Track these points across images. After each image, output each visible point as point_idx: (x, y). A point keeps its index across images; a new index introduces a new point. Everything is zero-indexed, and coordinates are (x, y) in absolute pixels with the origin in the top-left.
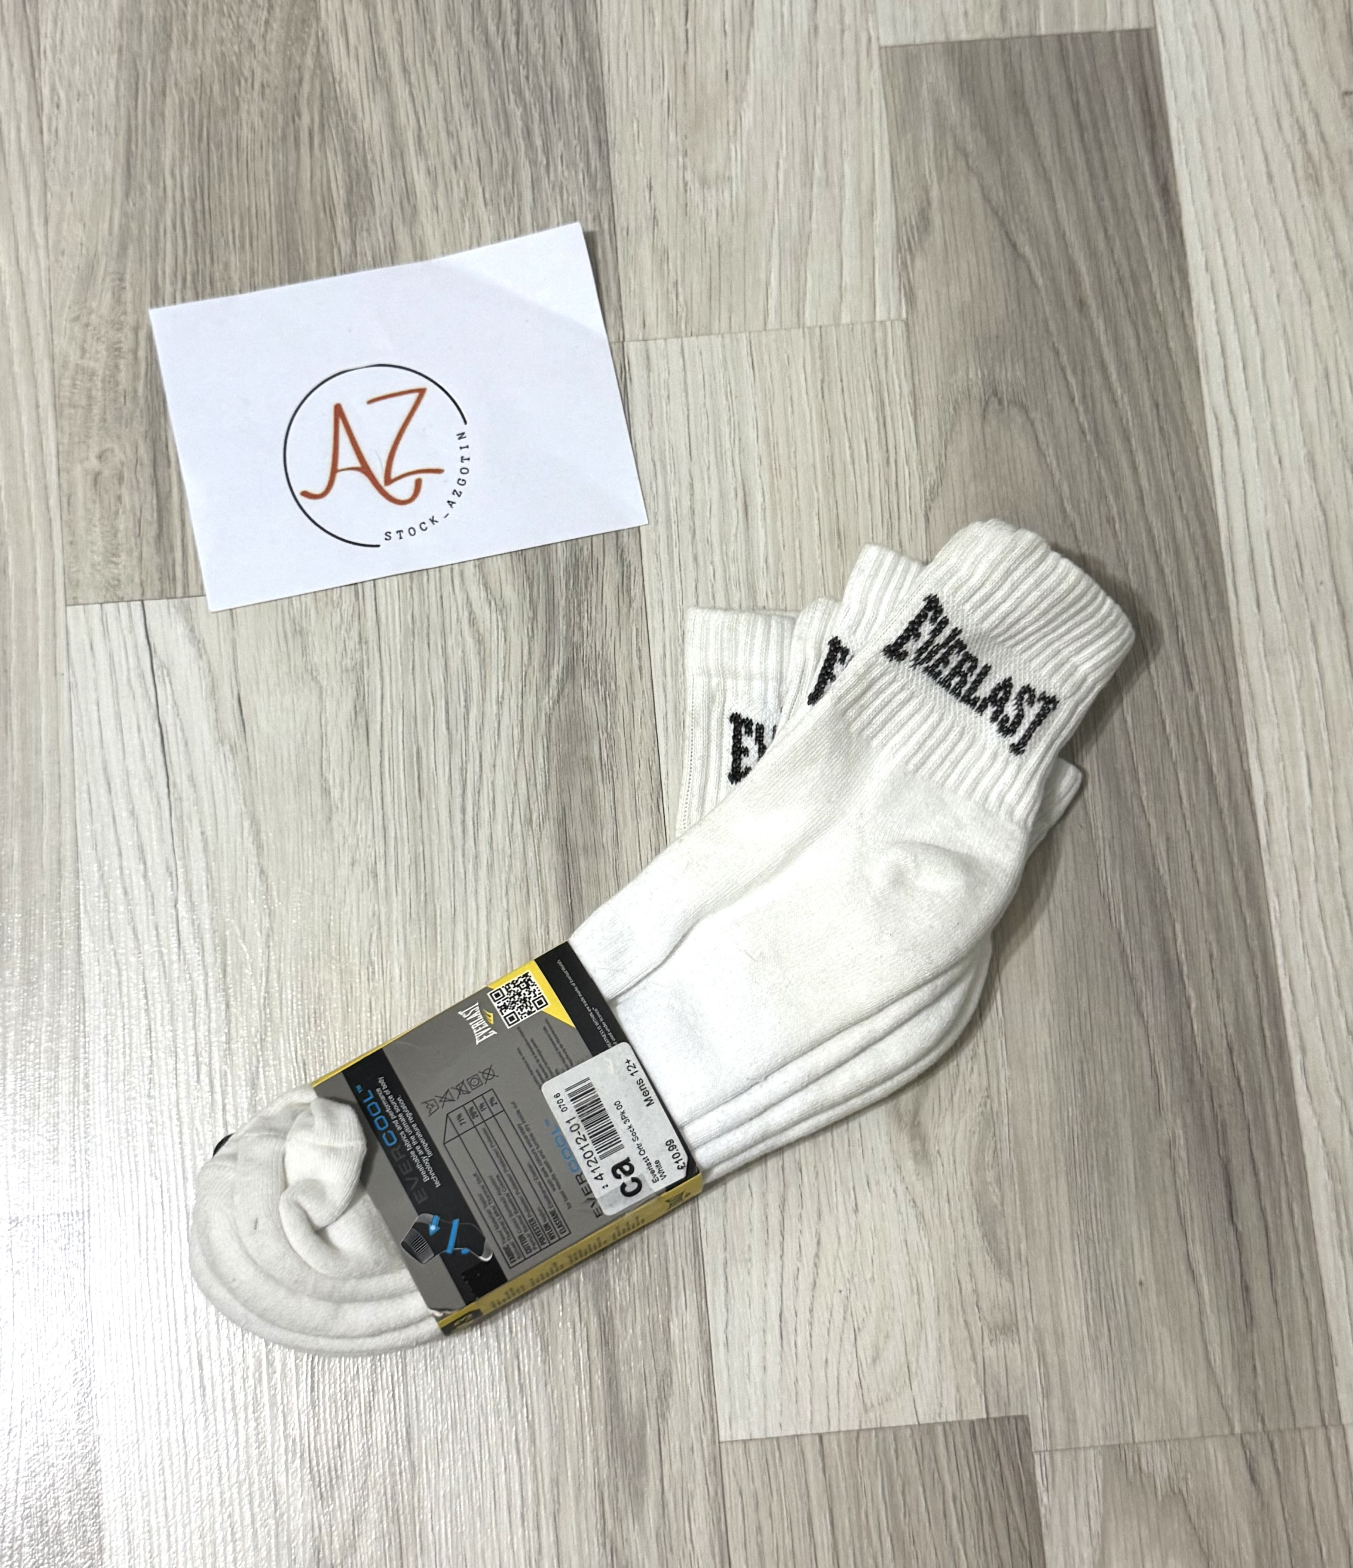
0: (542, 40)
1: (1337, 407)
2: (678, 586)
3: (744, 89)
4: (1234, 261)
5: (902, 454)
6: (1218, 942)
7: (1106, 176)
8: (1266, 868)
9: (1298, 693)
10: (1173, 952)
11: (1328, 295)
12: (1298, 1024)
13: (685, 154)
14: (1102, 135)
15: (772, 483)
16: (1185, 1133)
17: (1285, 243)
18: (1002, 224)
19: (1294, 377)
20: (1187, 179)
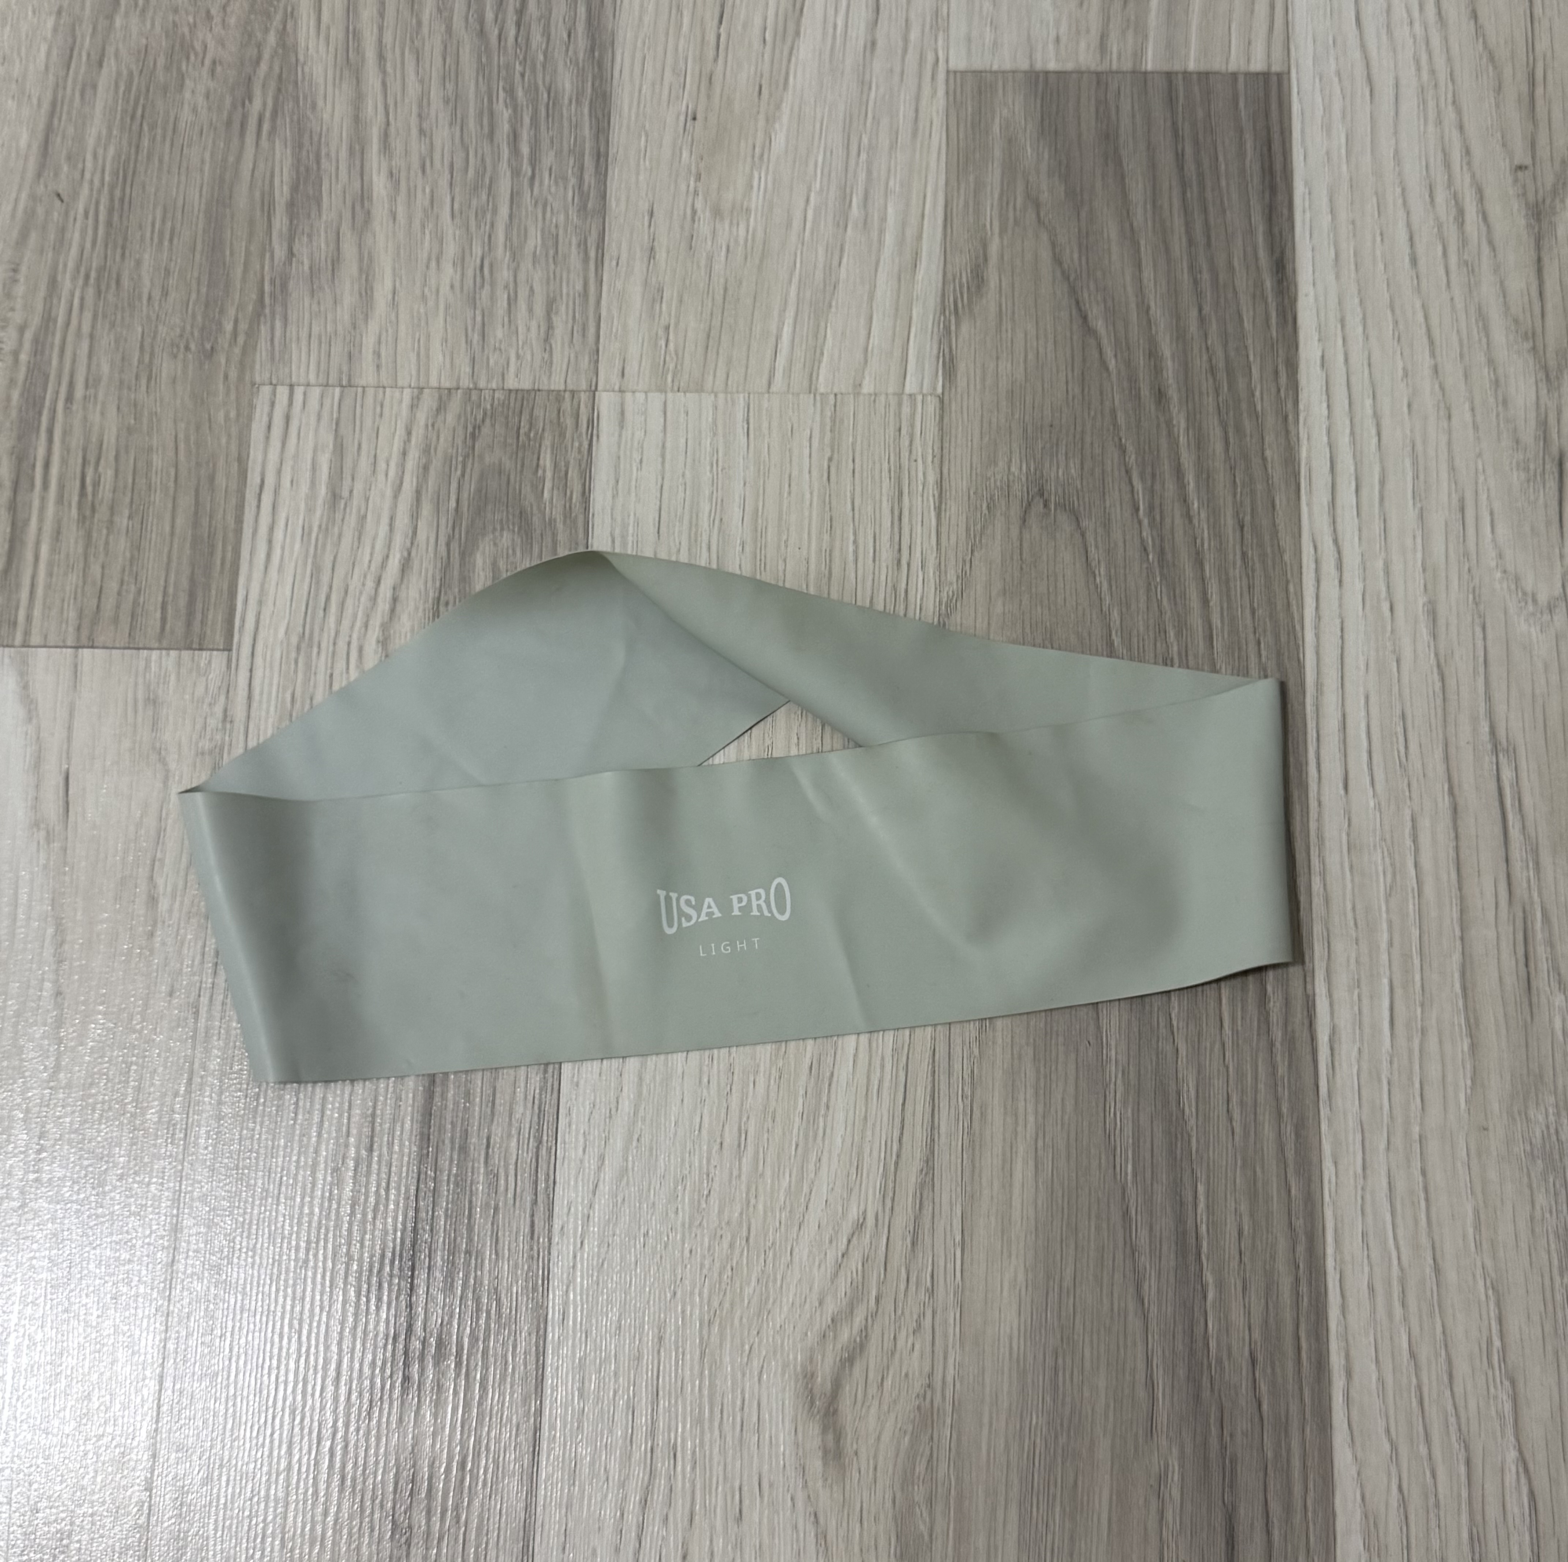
0: (547, 34)
1: (1473, 548)
3: (778, 107)
4: (1358, 358)
5: (917, 555)
6: (1252, 1215)
7: (1209, 244)
8: (1324, 1127)
9: (1387, 902)
10: (1190, 1223)
11: (1473, 410)
12: (1345, 1337)
13: (698, 177)
14: (1209, 195)
16: (1182, 1466)
17: (1425, 340)
18: (1073, 291)
19: (1419, 505)
20: (1309, 254)
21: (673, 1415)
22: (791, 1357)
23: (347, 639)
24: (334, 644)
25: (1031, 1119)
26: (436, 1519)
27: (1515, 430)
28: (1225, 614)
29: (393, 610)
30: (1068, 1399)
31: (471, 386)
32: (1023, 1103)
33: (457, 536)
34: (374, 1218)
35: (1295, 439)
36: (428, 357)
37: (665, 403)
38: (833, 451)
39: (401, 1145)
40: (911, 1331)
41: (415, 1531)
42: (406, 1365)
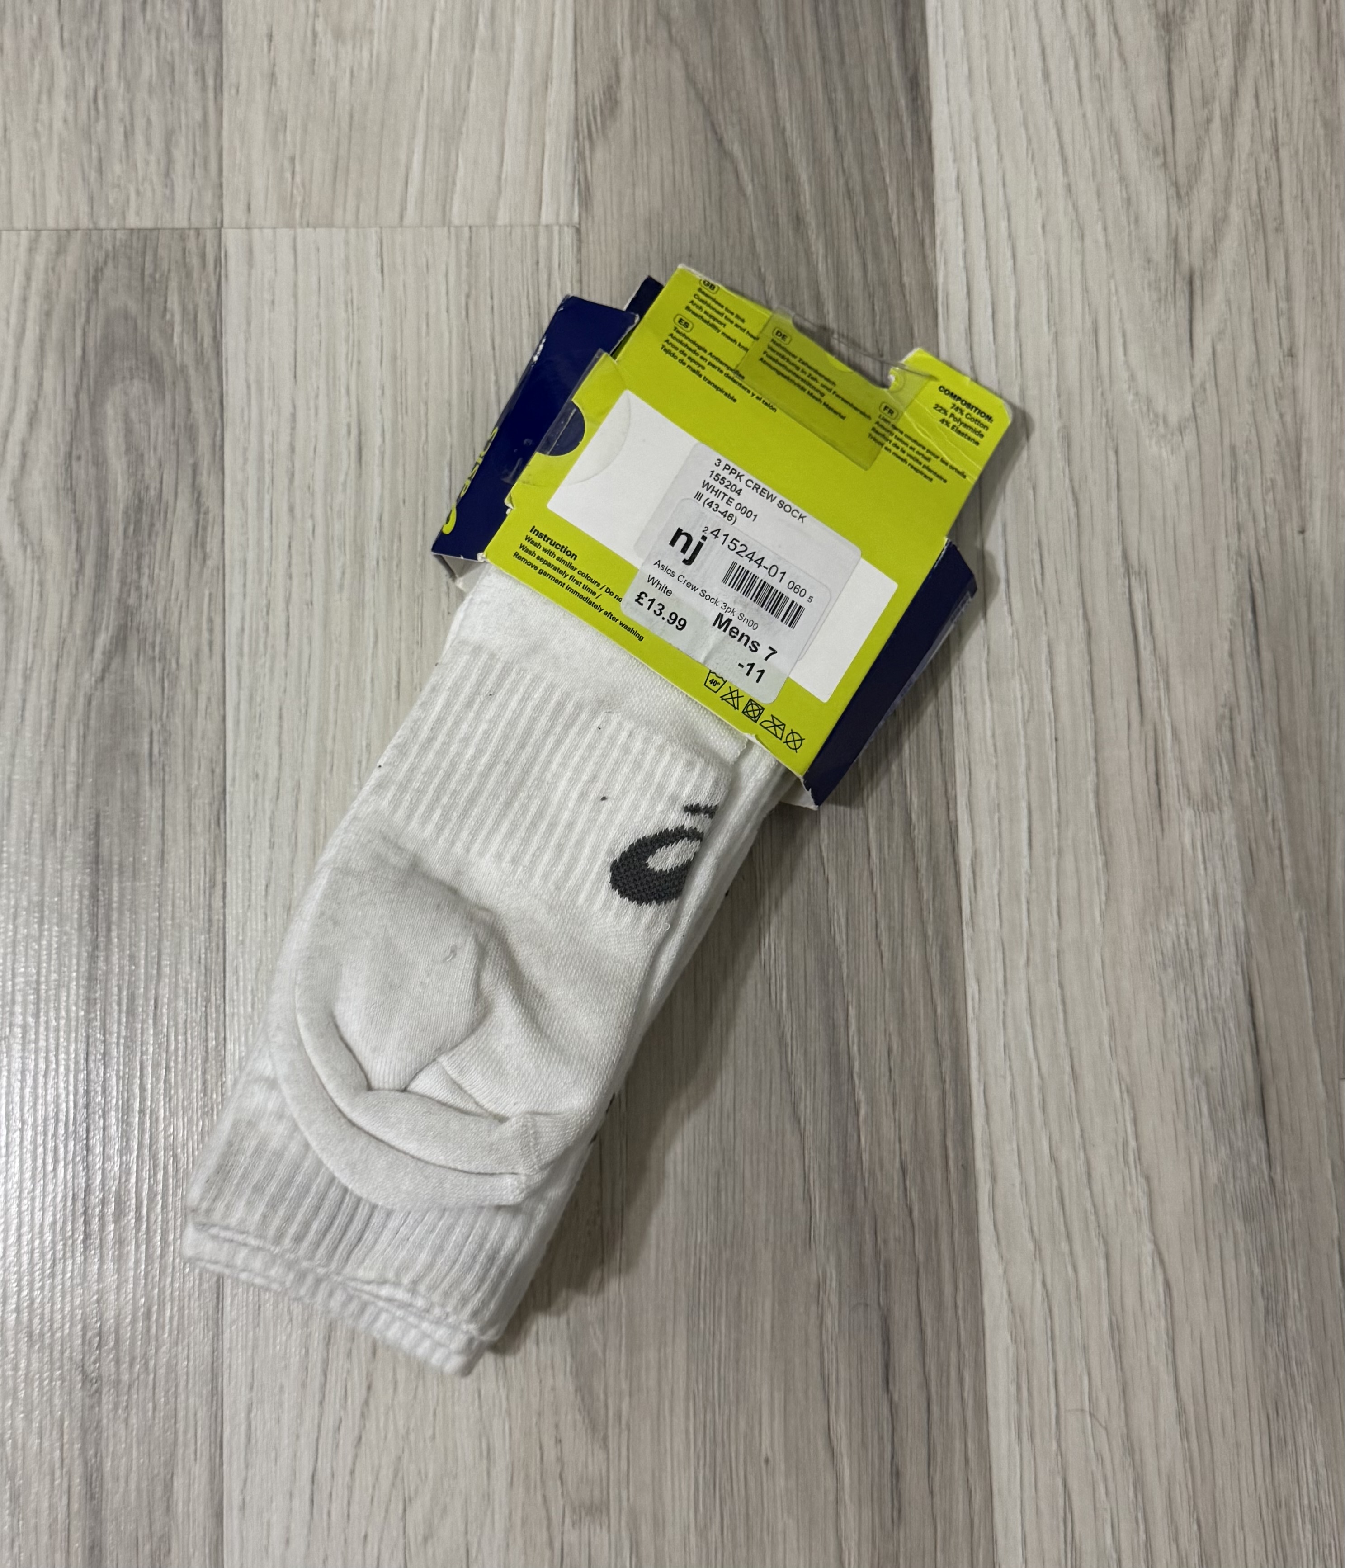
1: (1105, 371)
2: (266, 544)
4: (992, 178)
6: (900, 1034)
7: (842, 62)
8: (967, 946)
9: (1025, 728)
10: (842, 1044)
11: (1105, 229)
12: (988, 1145)
14: (841, 9)
15: (395, 422)
16: (838, 1273)
17: (1058, 159)
18: (708, 112)
19: (1053, 329)
20: (943, 71)
26: (125, 1366)
27: (1147, 249)
30: (731, 1218)
31: (91, 226)
34: (46, 1083)
35: (932, 263)
36: (44, 196)
37: (294, 239)
38: (470, 288)
39: (68, 1011)
41: (105, 1380)
42: (86, 1223)
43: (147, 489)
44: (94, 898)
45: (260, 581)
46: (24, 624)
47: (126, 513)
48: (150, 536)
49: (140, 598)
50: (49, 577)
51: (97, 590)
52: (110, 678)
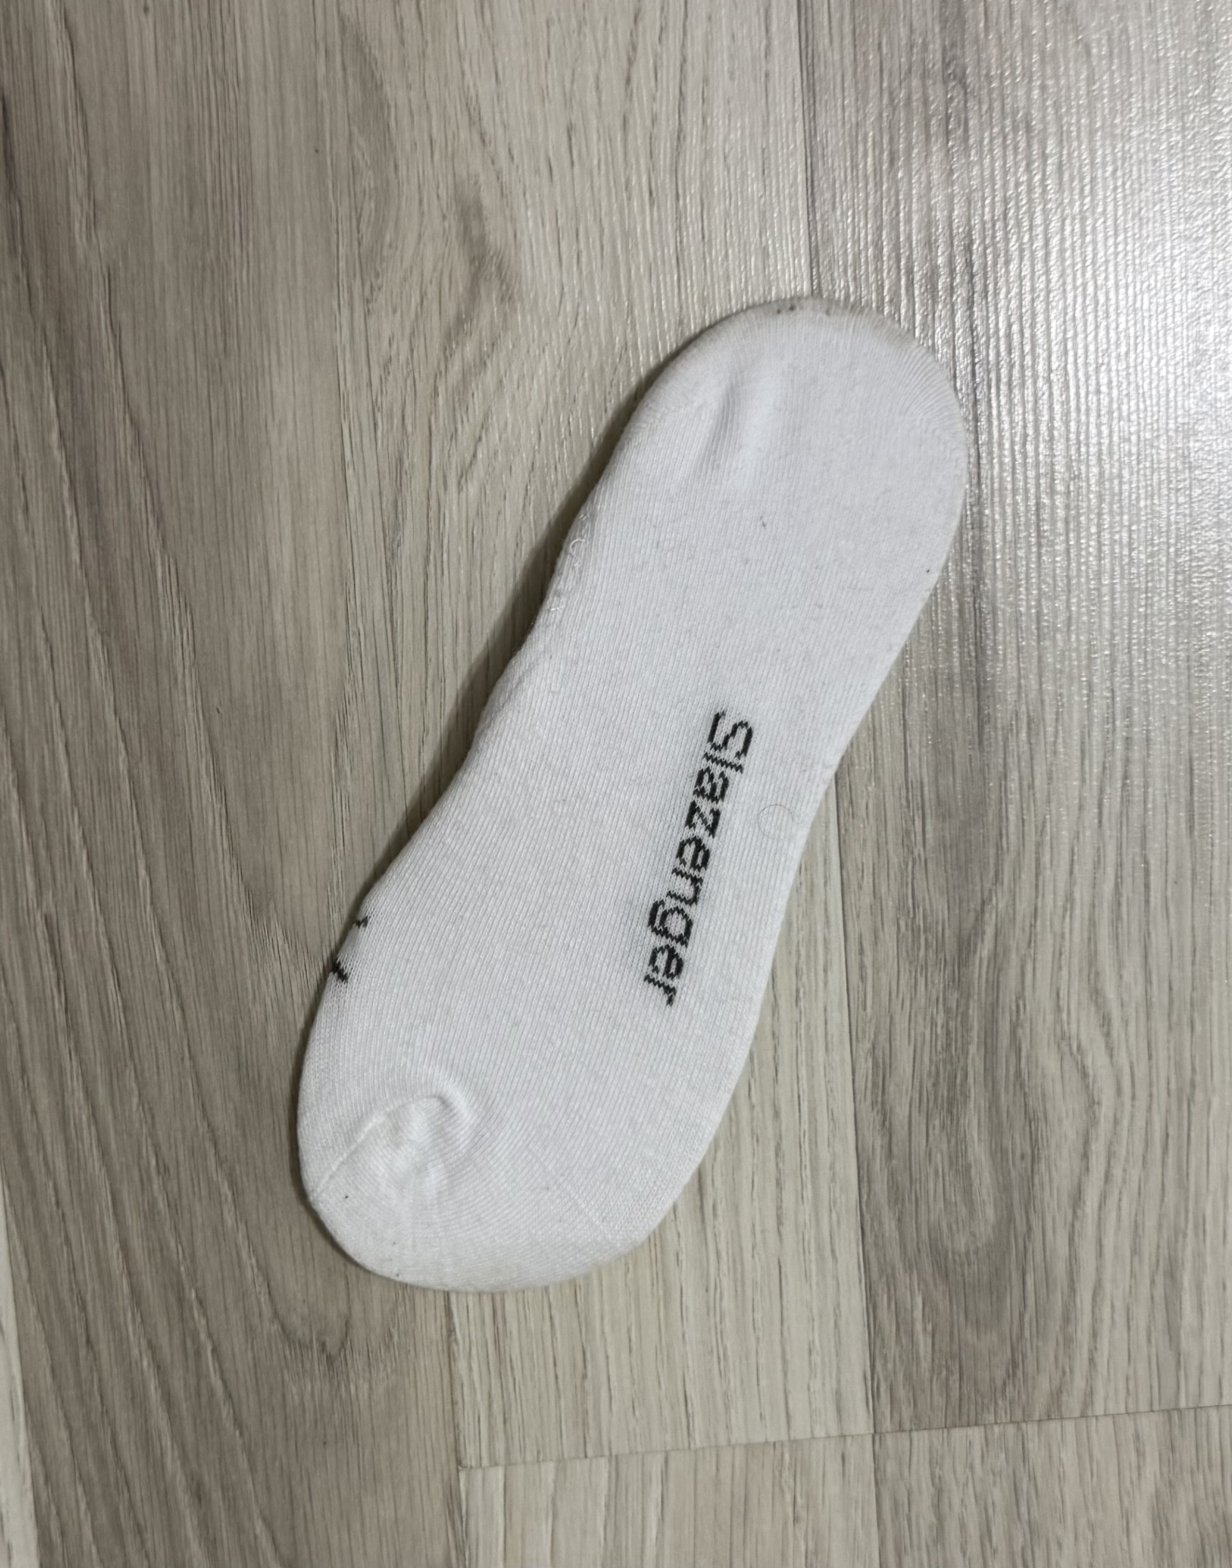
21: (657, 238)
22: (529, 318)
23: (1137, 1103)
24: (1151, 1095)
25: (278, 617)
26: (917, 96)
28: (100, 1236)
29: (1086, 1143)
30: (207, 302)
31: (1024, 1426)
32: (288, 632)
33: (1020, 1241)
34: (1025, 427)
35: (34, 1455)
36: (1080, 1457)
37: (789, 1427)
38: (583, 1386)
39: (1003, 514)
40: (394, 360)
41: (939, 78)
42: (969, 264)
43: (943, 1127)
44: (980, 648)
45: (808, 1026)
46: (1076, 961)
47: (966, 1097)
48: (938, 1073)
49: (945, 999)
50: (1050, 1018)
51: (995, 1005)
52: (975, 904)
